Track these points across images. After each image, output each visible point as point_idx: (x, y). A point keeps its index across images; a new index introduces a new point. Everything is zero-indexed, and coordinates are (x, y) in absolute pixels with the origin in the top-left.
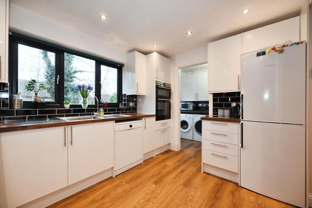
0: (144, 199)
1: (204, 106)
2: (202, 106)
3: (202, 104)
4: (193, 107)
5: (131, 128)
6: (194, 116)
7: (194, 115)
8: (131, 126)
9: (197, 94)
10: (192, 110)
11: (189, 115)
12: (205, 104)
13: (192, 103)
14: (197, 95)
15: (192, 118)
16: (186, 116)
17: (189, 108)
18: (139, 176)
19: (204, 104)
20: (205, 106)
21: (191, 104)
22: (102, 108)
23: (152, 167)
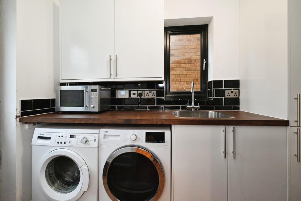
1: (132, 96)
2: (127, 96)
3: (128, 91)
4: (102, 101)
6: (102, 136)
7: (102, 131)
9: (113, 58)
10: (97, 110)
11: (81, 133)
12: (136, 92)
13: (97, 87)
14: (113, 62)
15: (96, 144)
16: (72, 136)
17: (86, 103)
19: (132, 92)
20: (136, 96)
21: (94, 90)
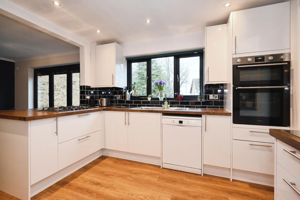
0: (145, 197)
5: (180, 124)
8: (181, 122)
18: (175, 181)
22: (166, 101)
23: (204, 186)
